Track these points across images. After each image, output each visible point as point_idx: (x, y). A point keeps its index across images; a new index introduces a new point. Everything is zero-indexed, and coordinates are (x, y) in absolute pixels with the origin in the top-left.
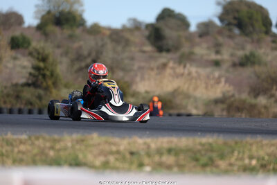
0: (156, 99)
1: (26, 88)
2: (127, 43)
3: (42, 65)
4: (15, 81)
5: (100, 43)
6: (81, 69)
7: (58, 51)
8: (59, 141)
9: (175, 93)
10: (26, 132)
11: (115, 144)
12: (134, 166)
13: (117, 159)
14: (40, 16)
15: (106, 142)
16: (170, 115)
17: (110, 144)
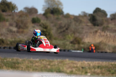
0: (92, 45)
2: (81, 22)
3: (45, 30)
5: (69, 22)
6: (61, 32)
7: (52, 25)
8: (52, 62)
9: (100, 43)
10: (38, 58)
11: (75, 64)
12: (83, 73)
13: (76, 70)
14: (44, 10)
15: (72, 63)
16: (98, 52)
17: (73, 63)
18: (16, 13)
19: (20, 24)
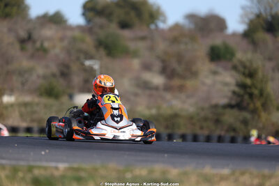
1: (229, 111)
3: (248, 81)
4: (214, 102)
8: (270, 177)
10: (228, 165)
14: (247, 20)
18: (163, 31)
19: (174, 65)
